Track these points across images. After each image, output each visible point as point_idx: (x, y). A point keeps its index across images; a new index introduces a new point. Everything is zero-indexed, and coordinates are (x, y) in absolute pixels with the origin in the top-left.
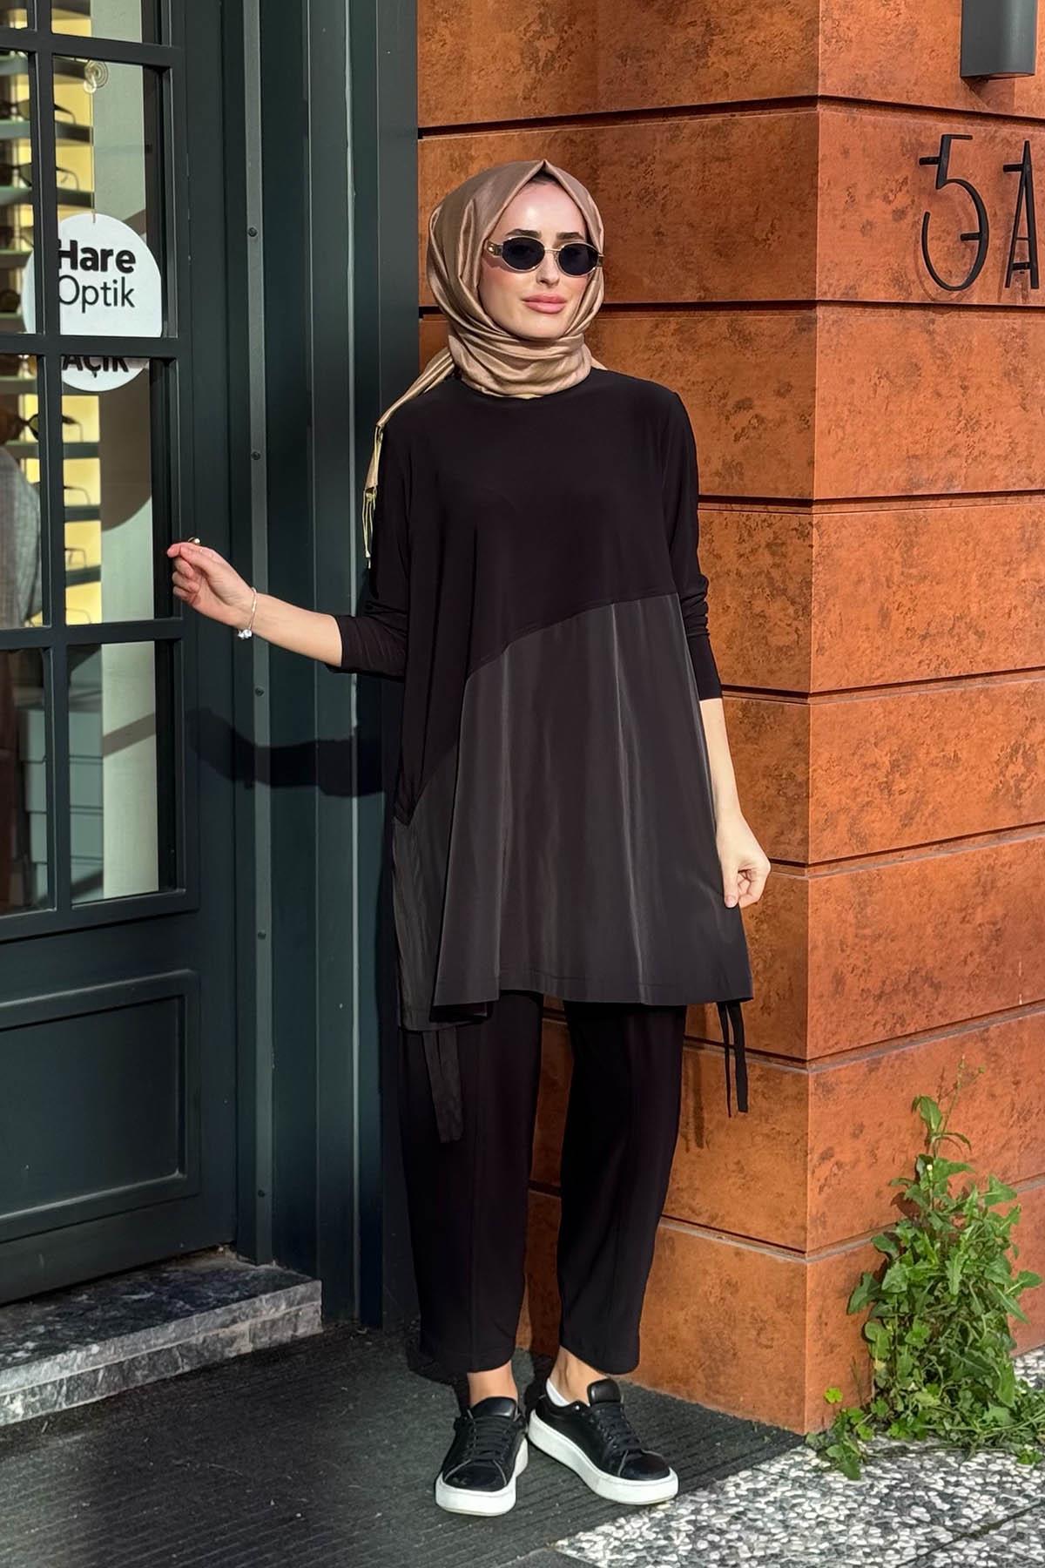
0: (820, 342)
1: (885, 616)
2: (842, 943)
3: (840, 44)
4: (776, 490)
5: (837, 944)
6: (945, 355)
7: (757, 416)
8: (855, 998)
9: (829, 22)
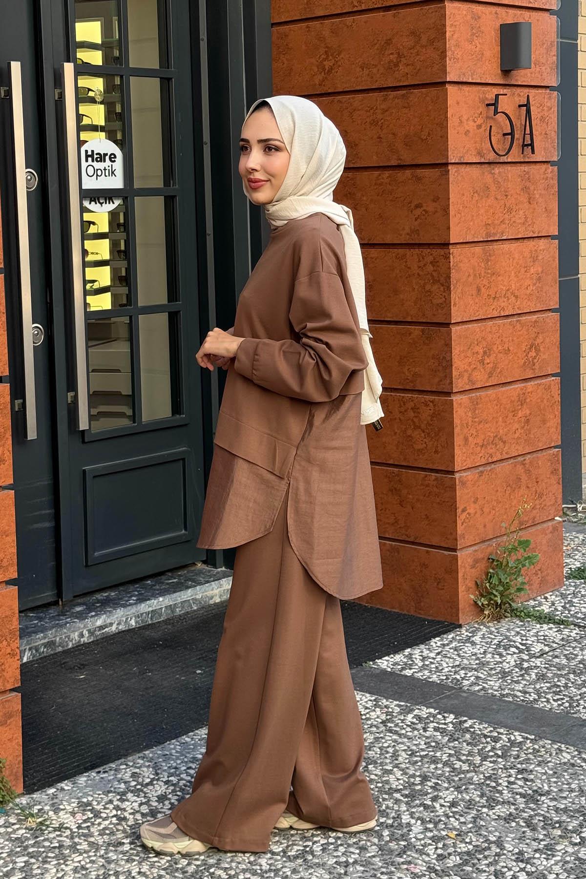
0: (451, 179)
1: (479, 290)
2: (467, 424)
3: (455, 60)
4: (434, 239)
5: (465, 425)
6: (499, 182)
7: (424, 210)
8: (472, 447)
9: (450, 52)
